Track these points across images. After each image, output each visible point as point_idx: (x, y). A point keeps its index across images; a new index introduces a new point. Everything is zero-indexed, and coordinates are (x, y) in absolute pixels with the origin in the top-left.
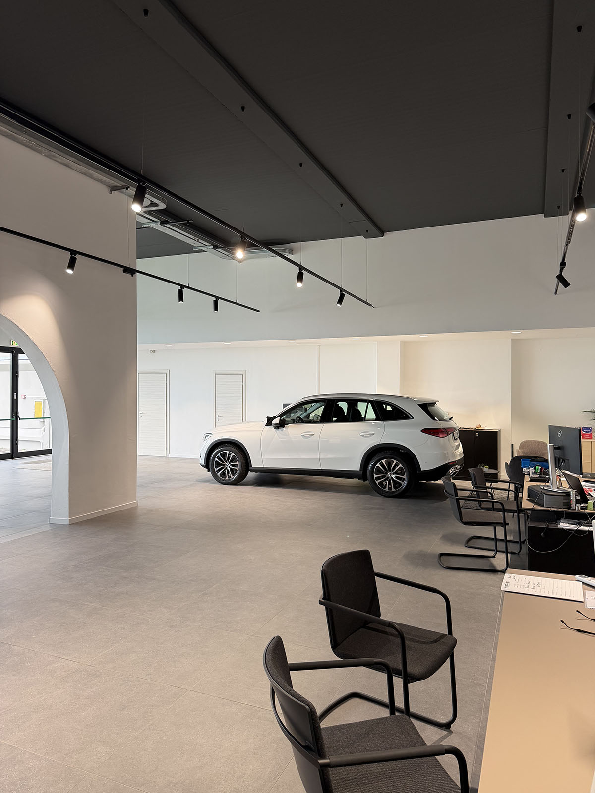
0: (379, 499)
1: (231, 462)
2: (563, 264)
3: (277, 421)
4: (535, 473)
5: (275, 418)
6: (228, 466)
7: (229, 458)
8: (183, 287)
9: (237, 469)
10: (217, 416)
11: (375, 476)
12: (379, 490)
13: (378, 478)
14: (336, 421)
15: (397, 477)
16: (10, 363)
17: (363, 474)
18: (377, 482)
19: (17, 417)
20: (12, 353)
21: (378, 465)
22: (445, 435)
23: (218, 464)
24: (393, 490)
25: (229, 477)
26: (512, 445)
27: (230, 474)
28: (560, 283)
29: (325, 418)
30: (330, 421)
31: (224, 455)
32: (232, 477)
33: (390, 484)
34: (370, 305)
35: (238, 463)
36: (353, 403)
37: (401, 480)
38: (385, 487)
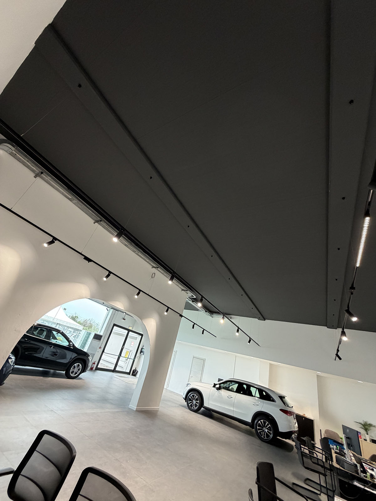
0: (259, 441)
1: (196, 400)
2: (338, 350)
3: (218, 386)
4: (337, 449)
5: (217, 384)
6: (194, 402)
7: (195, 398)
8: (195, 324)
9: (198, 404)
10: (190, 376)
11: (258, 428)
12: (259, 436)
13: (259, 429)
14: (242, 394)
15: (267, 431)
16: (126, 334)
17: (252, 425)
18: (259, 431)
19: (121, 355)
20: (128, 331)
21: (259, 422)
22: (290, 415)
23: (190, 400)
24: (266, 438)
25: (194, 408)
26: (321, 430)
27: (194, 407)
28: (337, 357)
29: (238, 391)
30: (240, 393)
31: (193, 396)
32: (195, 408)
33: (264, 434)
34: (259, 345)
35: (198, 402)
36: (249, 386)
37: (269, 434)
38: (262, 435)
